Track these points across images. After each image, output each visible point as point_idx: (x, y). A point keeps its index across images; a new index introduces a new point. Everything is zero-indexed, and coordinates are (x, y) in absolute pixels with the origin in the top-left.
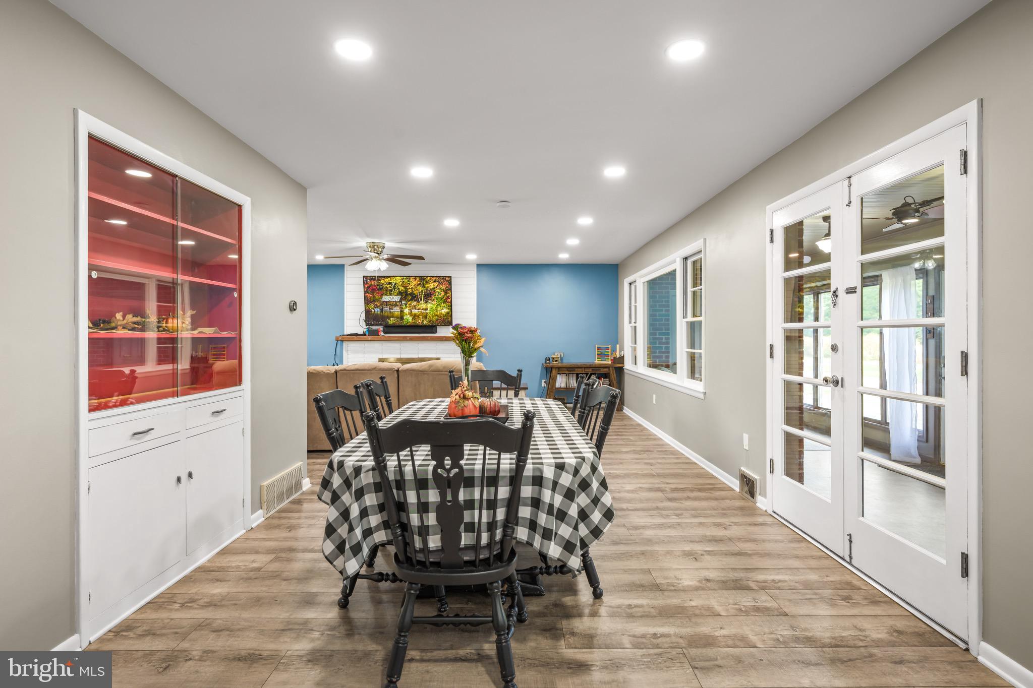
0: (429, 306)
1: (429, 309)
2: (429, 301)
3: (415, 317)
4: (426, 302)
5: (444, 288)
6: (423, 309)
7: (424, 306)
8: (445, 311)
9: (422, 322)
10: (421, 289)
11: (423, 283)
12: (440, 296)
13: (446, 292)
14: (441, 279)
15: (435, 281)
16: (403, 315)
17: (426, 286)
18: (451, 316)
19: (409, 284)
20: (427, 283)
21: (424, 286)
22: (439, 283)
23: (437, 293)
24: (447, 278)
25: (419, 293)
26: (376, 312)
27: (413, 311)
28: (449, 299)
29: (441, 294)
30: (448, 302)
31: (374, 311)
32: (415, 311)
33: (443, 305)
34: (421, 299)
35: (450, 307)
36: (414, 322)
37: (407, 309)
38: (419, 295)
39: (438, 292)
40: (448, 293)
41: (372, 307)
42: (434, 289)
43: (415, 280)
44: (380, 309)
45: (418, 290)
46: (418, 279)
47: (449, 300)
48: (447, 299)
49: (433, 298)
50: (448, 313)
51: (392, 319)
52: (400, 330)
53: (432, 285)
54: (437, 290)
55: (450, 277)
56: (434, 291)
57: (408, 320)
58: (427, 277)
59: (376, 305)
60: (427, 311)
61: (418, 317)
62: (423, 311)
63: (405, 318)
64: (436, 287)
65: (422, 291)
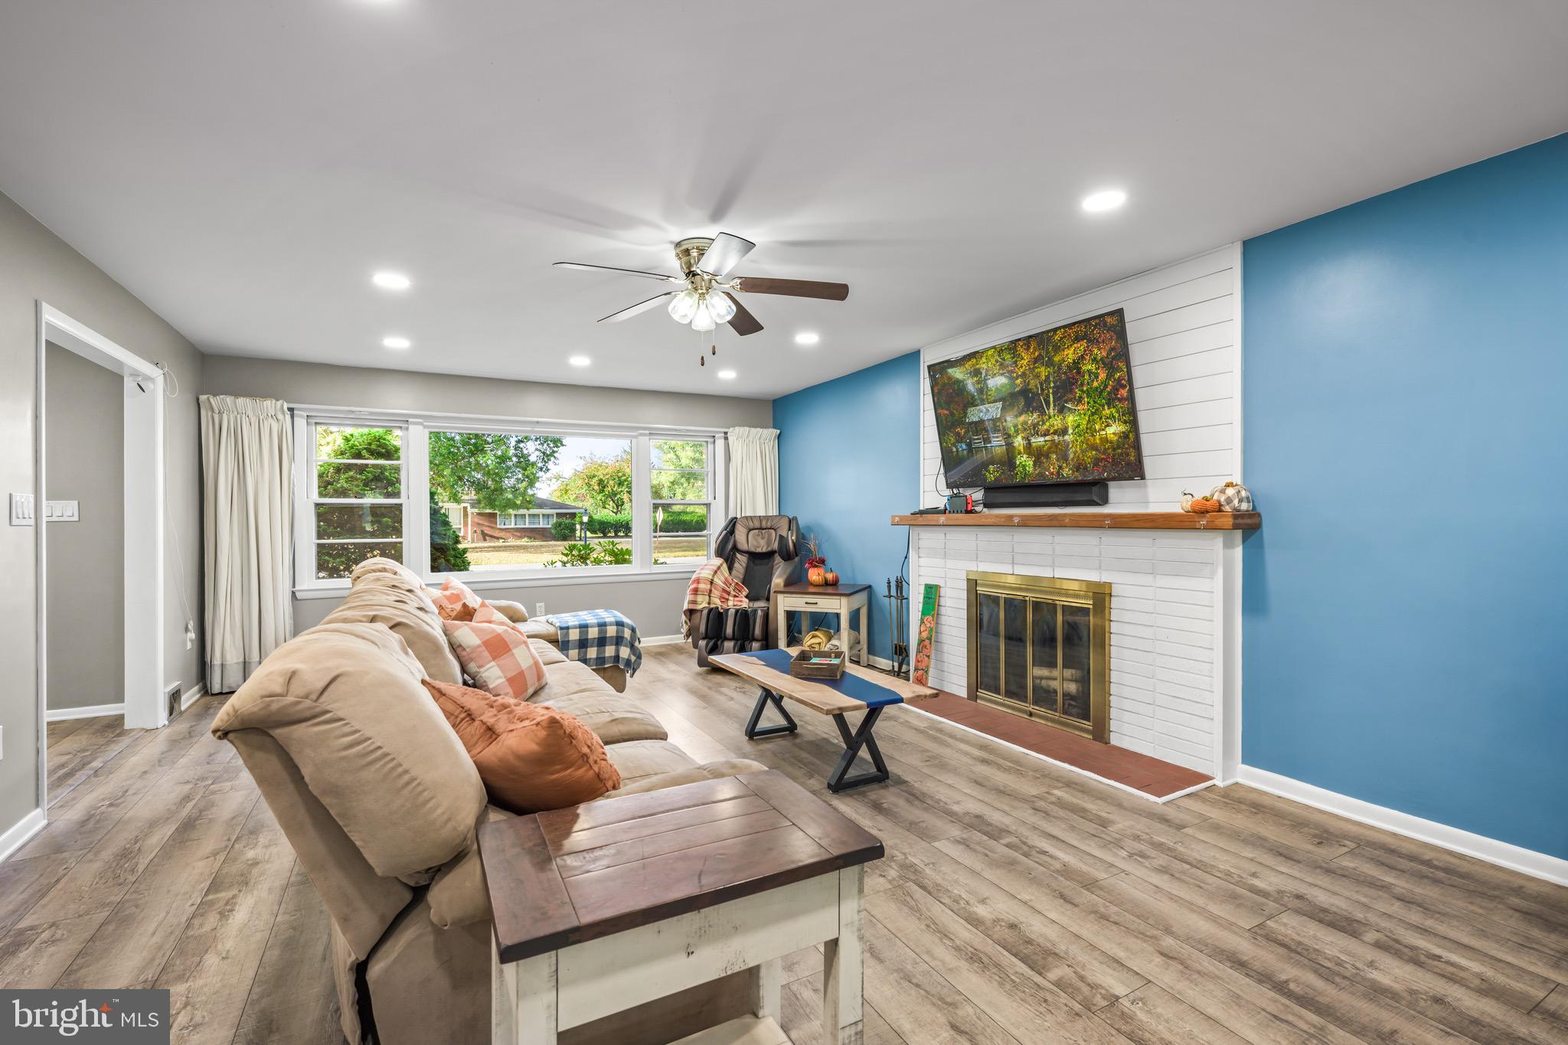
0: (1071, 419)
1: (1070, 431)
2: (1069, 405)
3: (1039, 456)
4: (1062, 410)
5: (1104, 354)
6: (1055, 432)
7: (1057, 422)
8: (1114, 430)
9: (1058, 472)
10: (1043, 371)
11: (1047, 352)
12: (1095, 384)
13: (1110, 366)
14: (1087, 330)
15: (1077, 339)
16: (1013, 452)
17: (1057, 359)
18: (1137, 446)
19: (1015, 362)
20: (1057, 349)
21: (1050, 363)
22: (1089, 341)
23: (1087, 377)
24: (1109, 320)
25: (1041, 384)
26: (960, 454)
27: (1033, 440)
28: (1124, 387)
29: (1097, 377)
30: (1121, 400)
31: (957, 451)
32: (1038, 441)
33: (1107, 412)
34: (1048, 403)
35: (1131, 417)
36: (1041, 475)
37: (1019, 438)
38: (1042, 390)
39: (1090, 372)
40: (1119, 370)
41: (953, 440)
42: (1076, 364)
43: (1028, 349)
44: (967, 445)
45: (1038, 376)
46: (1033, 345)
47: (1124, 392)
48: (1116, 390)
49: (1078, 393)
50: (1125, 436)
51: (991, 468)
52: (1017, 498)
53: (1070, 354)
54: (1088, 366)
55: (1119, 313)
56: (1079, 370)
57: (1024, 467)
58: (1055, 330)
59: (958, 434)
60: (1066, 437)
61: (1047, 457)
62: (1056, 437)
63: (1018, 463)
64: (1082, 357)
65: (1047, 377)
